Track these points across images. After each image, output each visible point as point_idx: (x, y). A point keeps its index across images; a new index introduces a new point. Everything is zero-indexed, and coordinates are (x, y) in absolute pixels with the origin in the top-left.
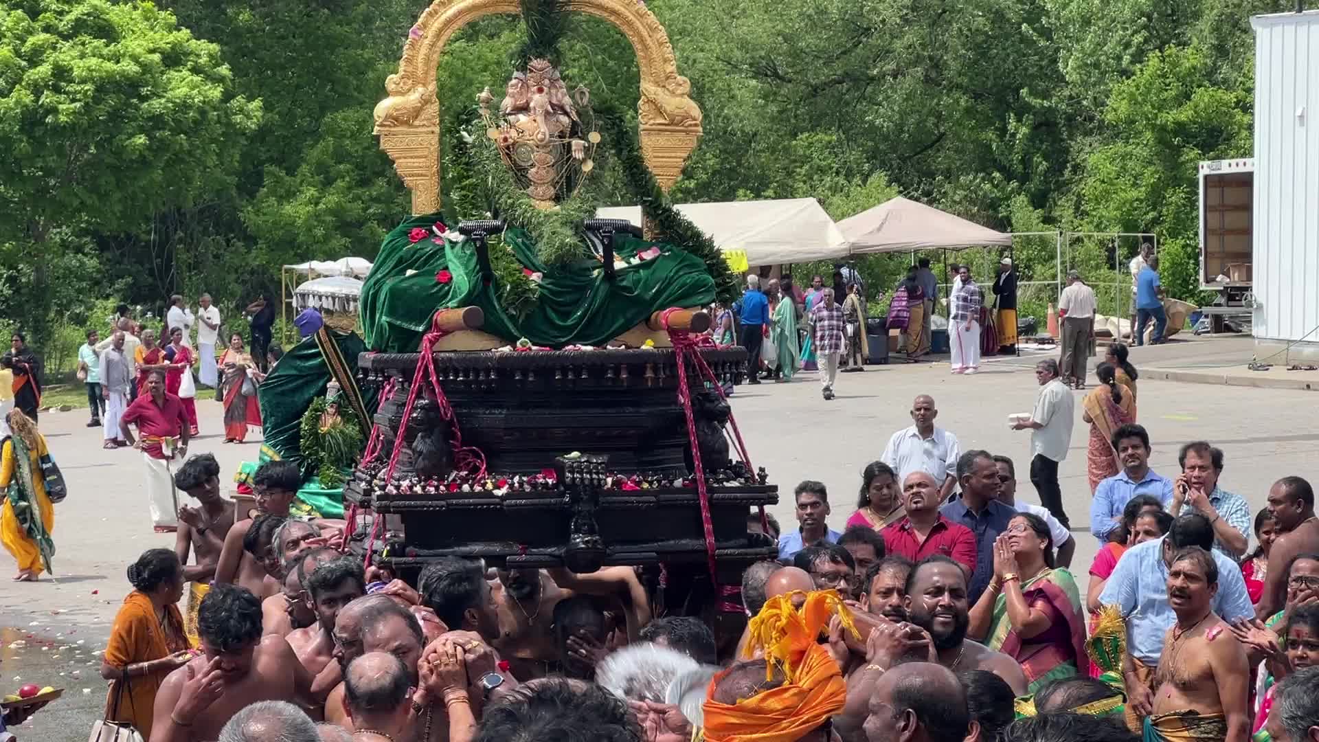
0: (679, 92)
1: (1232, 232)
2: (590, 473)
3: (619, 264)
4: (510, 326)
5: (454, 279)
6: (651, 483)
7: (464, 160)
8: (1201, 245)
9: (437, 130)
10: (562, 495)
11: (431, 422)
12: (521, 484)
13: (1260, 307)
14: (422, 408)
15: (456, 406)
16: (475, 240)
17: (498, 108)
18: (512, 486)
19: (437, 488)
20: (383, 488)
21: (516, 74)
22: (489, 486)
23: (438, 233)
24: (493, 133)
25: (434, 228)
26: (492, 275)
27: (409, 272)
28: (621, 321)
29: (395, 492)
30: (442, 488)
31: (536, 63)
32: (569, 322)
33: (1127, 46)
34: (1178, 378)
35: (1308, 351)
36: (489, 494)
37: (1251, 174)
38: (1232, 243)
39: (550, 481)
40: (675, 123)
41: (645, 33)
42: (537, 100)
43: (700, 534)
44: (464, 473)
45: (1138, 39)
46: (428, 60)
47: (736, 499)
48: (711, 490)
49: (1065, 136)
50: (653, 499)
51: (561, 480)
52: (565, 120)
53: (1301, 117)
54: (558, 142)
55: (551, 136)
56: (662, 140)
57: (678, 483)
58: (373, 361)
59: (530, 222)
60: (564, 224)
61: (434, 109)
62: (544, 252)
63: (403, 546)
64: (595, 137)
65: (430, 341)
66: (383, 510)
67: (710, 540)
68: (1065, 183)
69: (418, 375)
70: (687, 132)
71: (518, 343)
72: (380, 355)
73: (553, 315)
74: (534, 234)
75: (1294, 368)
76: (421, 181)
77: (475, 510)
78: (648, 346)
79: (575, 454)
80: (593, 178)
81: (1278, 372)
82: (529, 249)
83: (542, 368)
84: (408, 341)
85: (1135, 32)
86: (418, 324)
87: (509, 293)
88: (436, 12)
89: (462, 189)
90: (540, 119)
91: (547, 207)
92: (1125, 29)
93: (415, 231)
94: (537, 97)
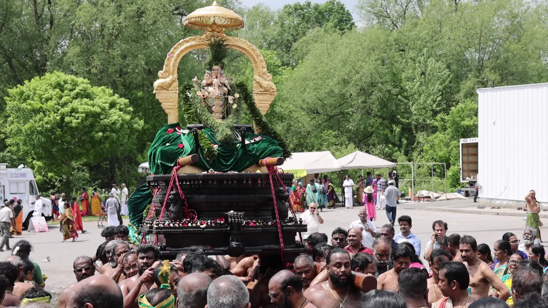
0: (268, 79)
1: (472, 163)
2: (238, 218)
3: (247, 142)
4: (206, 164)
5: (185, 147)
6: (260, 223)
7: (188, 103)
8: (461, 167)
9: (178, 92)
10: (227, 227)
11: (176, 200)
12: (211, 223)
13: (481, 187)
14: (173, 194)
15: (186, 194)
16: (193, 131)
17: (200, 84)
18: (207, 224)
19: (179, 224)
20: (157, 225)
21: (207, 71)
22: (199, 224)
23: (178, 130)
24: (199, 93)
25: (176, 129)
26: (199, 145)
27: (167, 144)
28: (248, 163)
29: (162, 226)
30: (181, 225)
31: (215, 67)
32: (228, 163)
33: (434, 102)
34: (453, 211)
35: (498, 202)
36: (198, 227)
37: (477, 144)
38: (472, 167)
39: (222, 222)
40: (266, 91)
41: (256, 57)
42: (215, 81)
43: (278, 243)
44: (189, 220)
45: (439, 99)
46: (174, 65)
47: (292, 229)
48: (282, 226)
49: (414, 132)
50: (261, 229)
51: (226, 221)
52: (225, 89)
53: (494, 123)
54: (223, 97)
55: (221, 94)
56: (261, 97)
57: (270, 223)
58: (154, 178)
59: (213, 126)
60: (227, 127)
61: (176, 84)
62: (219, 137)
63: (165, 247)
64: (237, 95)
65: (176, 169)
66: (157, 234)
67: (282, 245)
68: (414, 148)
69: (171, 183)
70: (271, 94)
71: (209, 171)
72: (156, 176)
73: (222, 161)
74: (215, 130)
75: (493, 208)
76: (171, 111)
77: (193, 233)
78: (258, 171)
79: (232, 211)
80: (237, 110)
81: (487, 209)
82: (213, 136)
83: (219, 179)
84: (167, 170)
85: (437, 97)
86: (172, 163)
87: (207, 152)
88: (177, 47)
89: (188, 114)
90: (216, 88)
91: (220, 121)
92: (434, 96)
93: (169, 129)
94: (215, 80)
